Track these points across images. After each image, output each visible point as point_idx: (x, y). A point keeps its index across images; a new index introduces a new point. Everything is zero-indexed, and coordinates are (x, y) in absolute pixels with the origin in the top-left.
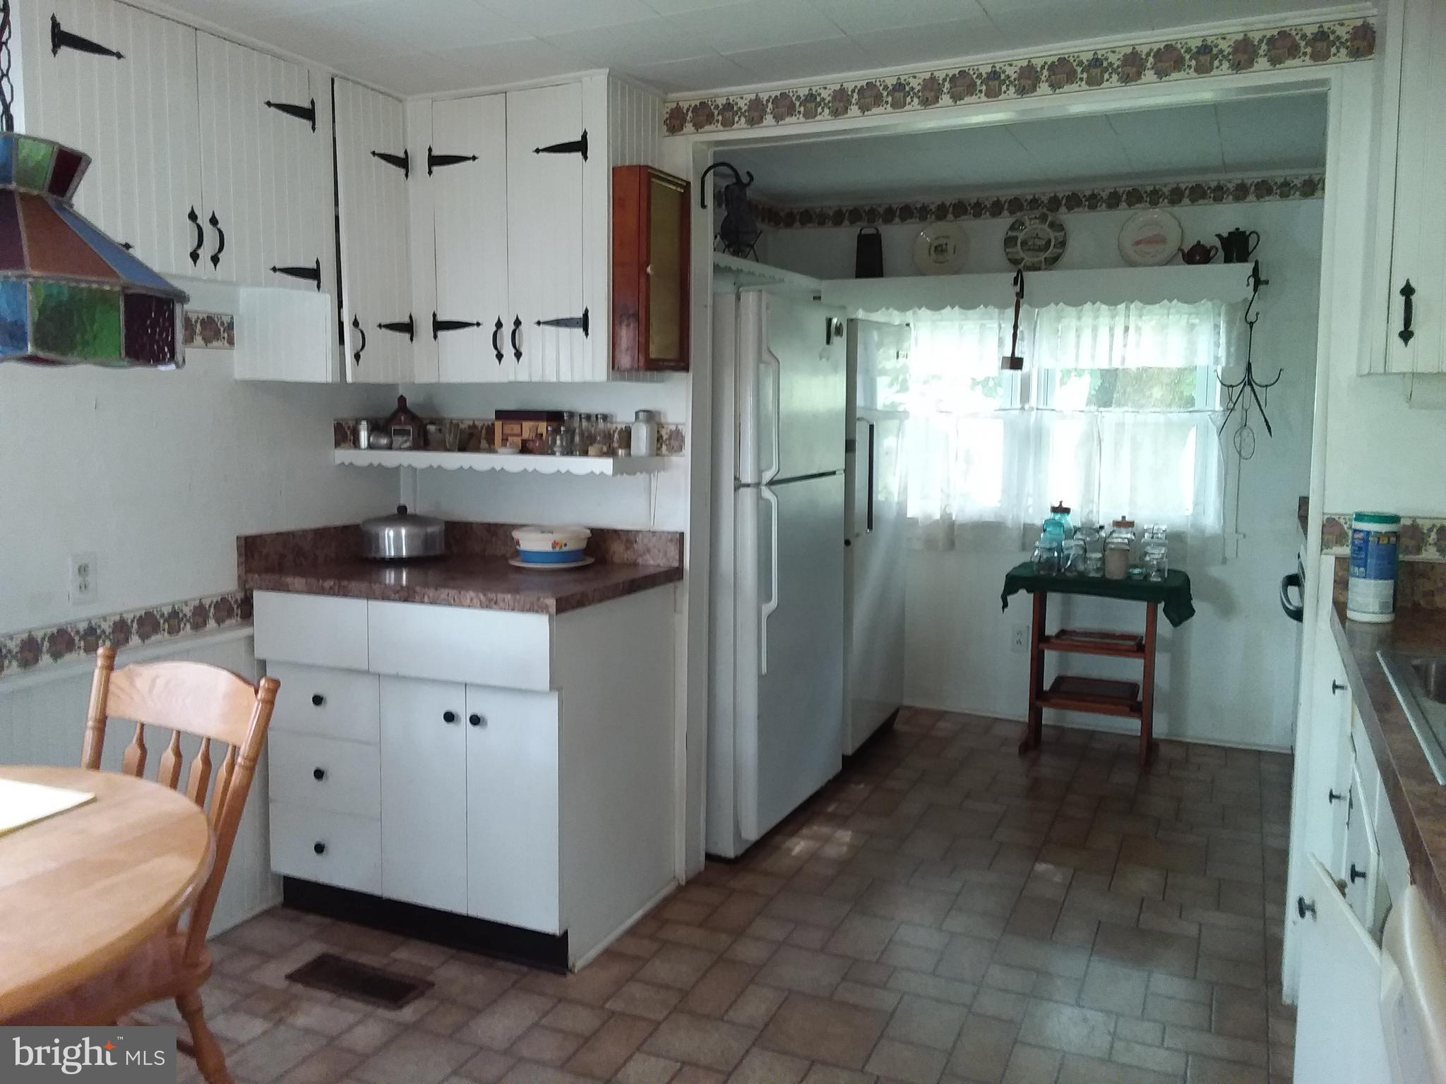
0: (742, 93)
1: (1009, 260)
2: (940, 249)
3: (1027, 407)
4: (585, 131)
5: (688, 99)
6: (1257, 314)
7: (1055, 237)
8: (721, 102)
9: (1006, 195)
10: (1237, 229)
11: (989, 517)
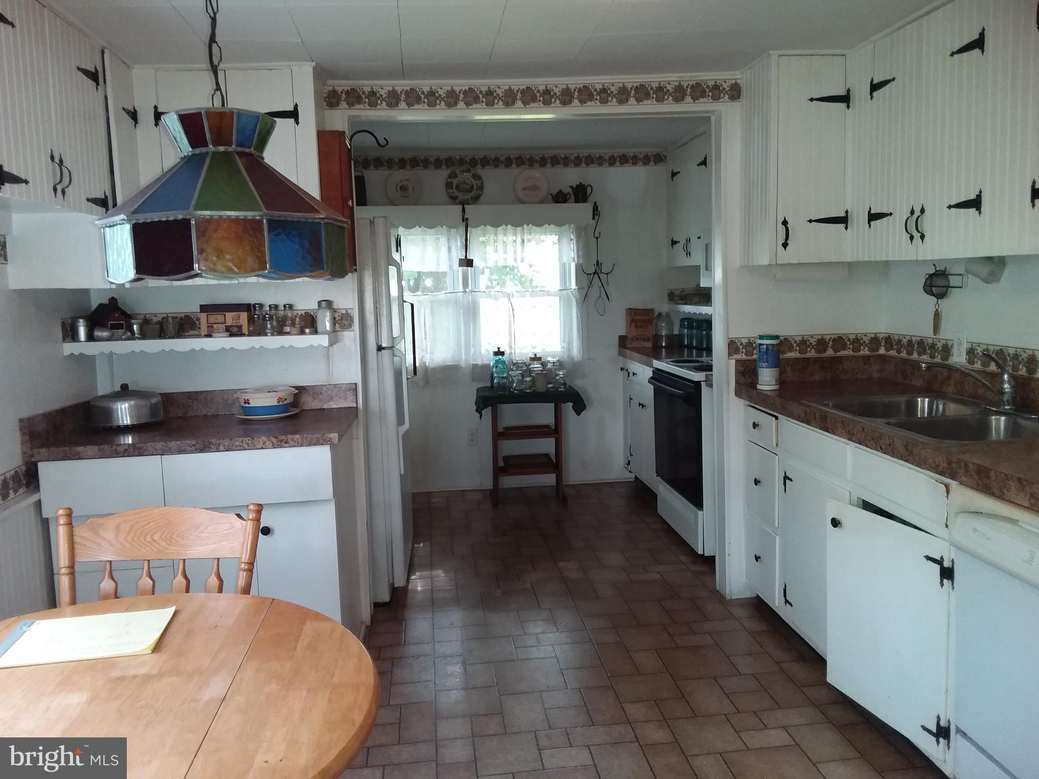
0: (384, 86)
1: (449, 196)
2: (403, 188)
3: (467, 290)
4: (296, 104)
5: (342, 85)
6: (600, 233)
7: (476, 184)
8: (367, 90)
9: (443, 155)
10: (581, 183)
11: (450, 363)
